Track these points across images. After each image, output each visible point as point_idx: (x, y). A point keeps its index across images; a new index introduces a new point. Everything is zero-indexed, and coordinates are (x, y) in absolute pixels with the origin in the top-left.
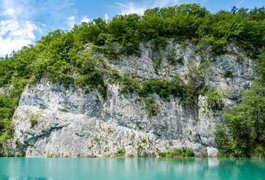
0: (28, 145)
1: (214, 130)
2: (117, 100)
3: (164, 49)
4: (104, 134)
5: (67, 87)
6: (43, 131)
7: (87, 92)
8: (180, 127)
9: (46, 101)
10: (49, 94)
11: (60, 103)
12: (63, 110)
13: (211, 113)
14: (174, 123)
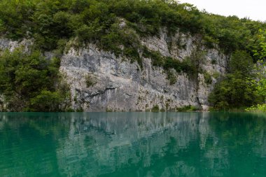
0: (84, 102)
1: (207, 95)
2: (151, 70)
3: (174, 36)
4: (144, 95)
5: (117, 57)
6: (99, 91)
7: (132, 62)
8: (187, 92)
9: (96, 65)
10: (99, 60)
11: (112, 68)
12: (115, 75)
13: (206, 85)
14: (184, 89)
